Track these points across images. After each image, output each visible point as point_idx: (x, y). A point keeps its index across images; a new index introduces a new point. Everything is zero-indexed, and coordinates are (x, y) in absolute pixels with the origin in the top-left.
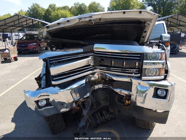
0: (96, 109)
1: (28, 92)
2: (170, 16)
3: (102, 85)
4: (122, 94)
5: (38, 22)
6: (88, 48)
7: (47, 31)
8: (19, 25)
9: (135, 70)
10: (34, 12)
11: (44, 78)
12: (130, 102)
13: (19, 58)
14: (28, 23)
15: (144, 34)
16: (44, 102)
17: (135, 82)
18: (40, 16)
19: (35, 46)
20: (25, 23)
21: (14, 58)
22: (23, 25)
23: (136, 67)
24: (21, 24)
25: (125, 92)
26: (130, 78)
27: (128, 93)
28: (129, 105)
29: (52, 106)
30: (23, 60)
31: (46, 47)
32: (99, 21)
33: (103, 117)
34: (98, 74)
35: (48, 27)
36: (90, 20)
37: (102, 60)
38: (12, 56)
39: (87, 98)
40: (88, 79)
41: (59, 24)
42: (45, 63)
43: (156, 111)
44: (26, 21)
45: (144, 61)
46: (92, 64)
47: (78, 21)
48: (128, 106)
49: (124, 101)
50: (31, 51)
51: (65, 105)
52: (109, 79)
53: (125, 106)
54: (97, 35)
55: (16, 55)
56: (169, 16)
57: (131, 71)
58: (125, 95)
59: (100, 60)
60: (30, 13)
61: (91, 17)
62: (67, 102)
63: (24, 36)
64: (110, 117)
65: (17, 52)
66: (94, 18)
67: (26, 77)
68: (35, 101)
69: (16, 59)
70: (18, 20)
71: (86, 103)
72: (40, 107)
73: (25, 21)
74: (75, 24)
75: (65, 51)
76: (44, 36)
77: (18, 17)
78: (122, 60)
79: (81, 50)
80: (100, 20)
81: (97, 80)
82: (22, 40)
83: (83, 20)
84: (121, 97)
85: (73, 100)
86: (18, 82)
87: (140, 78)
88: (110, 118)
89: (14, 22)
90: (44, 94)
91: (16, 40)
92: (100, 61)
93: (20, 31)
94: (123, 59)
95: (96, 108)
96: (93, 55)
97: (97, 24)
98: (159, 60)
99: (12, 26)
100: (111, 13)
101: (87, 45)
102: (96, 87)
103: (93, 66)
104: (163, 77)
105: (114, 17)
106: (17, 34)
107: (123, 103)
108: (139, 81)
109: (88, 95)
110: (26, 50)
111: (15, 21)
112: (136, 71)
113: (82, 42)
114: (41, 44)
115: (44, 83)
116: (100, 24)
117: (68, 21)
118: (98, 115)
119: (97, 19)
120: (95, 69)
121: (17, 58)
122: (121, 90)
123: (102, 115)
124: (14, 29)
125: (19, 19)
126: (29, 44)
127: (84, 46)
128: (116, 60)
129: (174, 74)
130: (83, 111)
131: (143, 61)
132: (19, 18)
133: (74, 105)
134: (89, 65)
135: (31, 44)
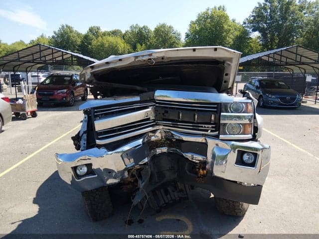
0: (157, 183)
1: (61, 155)
2: (285, 49)
3: (167, 148)
4: (195, 161)
5: (70, 55)
6: (146, 96)
7: (91, 73)
8: (41, 60)
9: (210, 126)
10: (64, 40)
11: (85, 136)
12: (205, 172)
13: (39, 113)
14: (55, 58)
15: (225, 78)
16: (85, 169)
17: (211, 143)
18: (74, 46)
19: (65, 94)
20: (50, 57)
21: (31, 112)
22: (45, 61)
23: (211, 121)
24: (43, 59)
25: (198, 158)
26: (204, 138)
27: (202, 159)
28: (204, 176)
29: (95, 175)
30: (45, 116)
31: (82, 96)
32: (161, 60)
33: (168, 196)
34: (160, 132)
35: (92, 67)
36: (149, 59)
37: (166, 112)
38: (29, 109)
39: (145, 164)
40: (147, 138)
41: (107, 63)
42: (86, 116)
43: (241, 184)
44: (53, 53)
45: (222, 114)
46: (152, 118)
47: (134, 60)
48: (202, 178)
49: (197, 170)
50: (59, 102)
51: (114, 174)
52: (177, 140)
53: (198, 177)
54: (161, 78)
55: (35, 108)
56: (283, 49)
57: (205, 127)
58: (198, 162)
59: (163, 112)
60: (56, 41)
61: (150, 55)
62: (116, 171)
63: (47, 78)
64: (179, 197)
65: (37, 103)
66: (155, 56)
67: (52, 143)
68: (72, 168)
69: (34, 114)
70: (38, 52)
71: (143, 173)
72: (78, 176)
73: (49, 55)
74: (130, 63)
75: (115, 100)
76: (86, 79)
77: (39, 48)
78: (193, 113)
79: (137, 99)
80: (163, 58)
81: (160, 140)
82: (44, 85)
83: (139, 59)
84: (193, 164)
85: (125, 167)
86: (39, 149)
87: (217, 137)
88: (178, 199)
89: (31, 56)
90: (85, 157)
91: (33, 84)
92: (163, 114)
93: (40, 69)
94: (195, 110)
95: (157, 181)
96: (154, 105)
97: (159, 64)
98: (243, 113)
99: (29, 62)
100: (177, 50)
101: (146, 92)
102: (159, 151)
103: (154, 121)
104: (250, 136)
105: (182, 55)
106: (36, 74)
107: (197, 173)
108: (217, 141)
109: (146, 160)
110: (51, 100)
111: (34, 53)
112: (213, 127)
113: (138, 88)
114: (74, 91)
115: (84, 144)
116: (163, 65)
117: (120, 60)
118: (161, 193)
119: (158, 58)
120: (157, 125)
121: (37, 112)
122: (192, 154)
123: (167, 193)
124: (32, 66)
125: (41, 51)
126: (55, 91)
127: (142, 93)
128: (184, 111)
129: (288, 140)
130: (139, 183)
131: (220, 114)
132: (41, 49)
133: (126, 174)
134: (148, 119)
135: (59, 91)
